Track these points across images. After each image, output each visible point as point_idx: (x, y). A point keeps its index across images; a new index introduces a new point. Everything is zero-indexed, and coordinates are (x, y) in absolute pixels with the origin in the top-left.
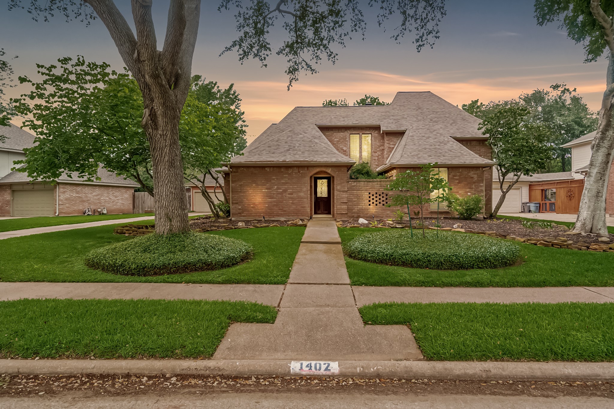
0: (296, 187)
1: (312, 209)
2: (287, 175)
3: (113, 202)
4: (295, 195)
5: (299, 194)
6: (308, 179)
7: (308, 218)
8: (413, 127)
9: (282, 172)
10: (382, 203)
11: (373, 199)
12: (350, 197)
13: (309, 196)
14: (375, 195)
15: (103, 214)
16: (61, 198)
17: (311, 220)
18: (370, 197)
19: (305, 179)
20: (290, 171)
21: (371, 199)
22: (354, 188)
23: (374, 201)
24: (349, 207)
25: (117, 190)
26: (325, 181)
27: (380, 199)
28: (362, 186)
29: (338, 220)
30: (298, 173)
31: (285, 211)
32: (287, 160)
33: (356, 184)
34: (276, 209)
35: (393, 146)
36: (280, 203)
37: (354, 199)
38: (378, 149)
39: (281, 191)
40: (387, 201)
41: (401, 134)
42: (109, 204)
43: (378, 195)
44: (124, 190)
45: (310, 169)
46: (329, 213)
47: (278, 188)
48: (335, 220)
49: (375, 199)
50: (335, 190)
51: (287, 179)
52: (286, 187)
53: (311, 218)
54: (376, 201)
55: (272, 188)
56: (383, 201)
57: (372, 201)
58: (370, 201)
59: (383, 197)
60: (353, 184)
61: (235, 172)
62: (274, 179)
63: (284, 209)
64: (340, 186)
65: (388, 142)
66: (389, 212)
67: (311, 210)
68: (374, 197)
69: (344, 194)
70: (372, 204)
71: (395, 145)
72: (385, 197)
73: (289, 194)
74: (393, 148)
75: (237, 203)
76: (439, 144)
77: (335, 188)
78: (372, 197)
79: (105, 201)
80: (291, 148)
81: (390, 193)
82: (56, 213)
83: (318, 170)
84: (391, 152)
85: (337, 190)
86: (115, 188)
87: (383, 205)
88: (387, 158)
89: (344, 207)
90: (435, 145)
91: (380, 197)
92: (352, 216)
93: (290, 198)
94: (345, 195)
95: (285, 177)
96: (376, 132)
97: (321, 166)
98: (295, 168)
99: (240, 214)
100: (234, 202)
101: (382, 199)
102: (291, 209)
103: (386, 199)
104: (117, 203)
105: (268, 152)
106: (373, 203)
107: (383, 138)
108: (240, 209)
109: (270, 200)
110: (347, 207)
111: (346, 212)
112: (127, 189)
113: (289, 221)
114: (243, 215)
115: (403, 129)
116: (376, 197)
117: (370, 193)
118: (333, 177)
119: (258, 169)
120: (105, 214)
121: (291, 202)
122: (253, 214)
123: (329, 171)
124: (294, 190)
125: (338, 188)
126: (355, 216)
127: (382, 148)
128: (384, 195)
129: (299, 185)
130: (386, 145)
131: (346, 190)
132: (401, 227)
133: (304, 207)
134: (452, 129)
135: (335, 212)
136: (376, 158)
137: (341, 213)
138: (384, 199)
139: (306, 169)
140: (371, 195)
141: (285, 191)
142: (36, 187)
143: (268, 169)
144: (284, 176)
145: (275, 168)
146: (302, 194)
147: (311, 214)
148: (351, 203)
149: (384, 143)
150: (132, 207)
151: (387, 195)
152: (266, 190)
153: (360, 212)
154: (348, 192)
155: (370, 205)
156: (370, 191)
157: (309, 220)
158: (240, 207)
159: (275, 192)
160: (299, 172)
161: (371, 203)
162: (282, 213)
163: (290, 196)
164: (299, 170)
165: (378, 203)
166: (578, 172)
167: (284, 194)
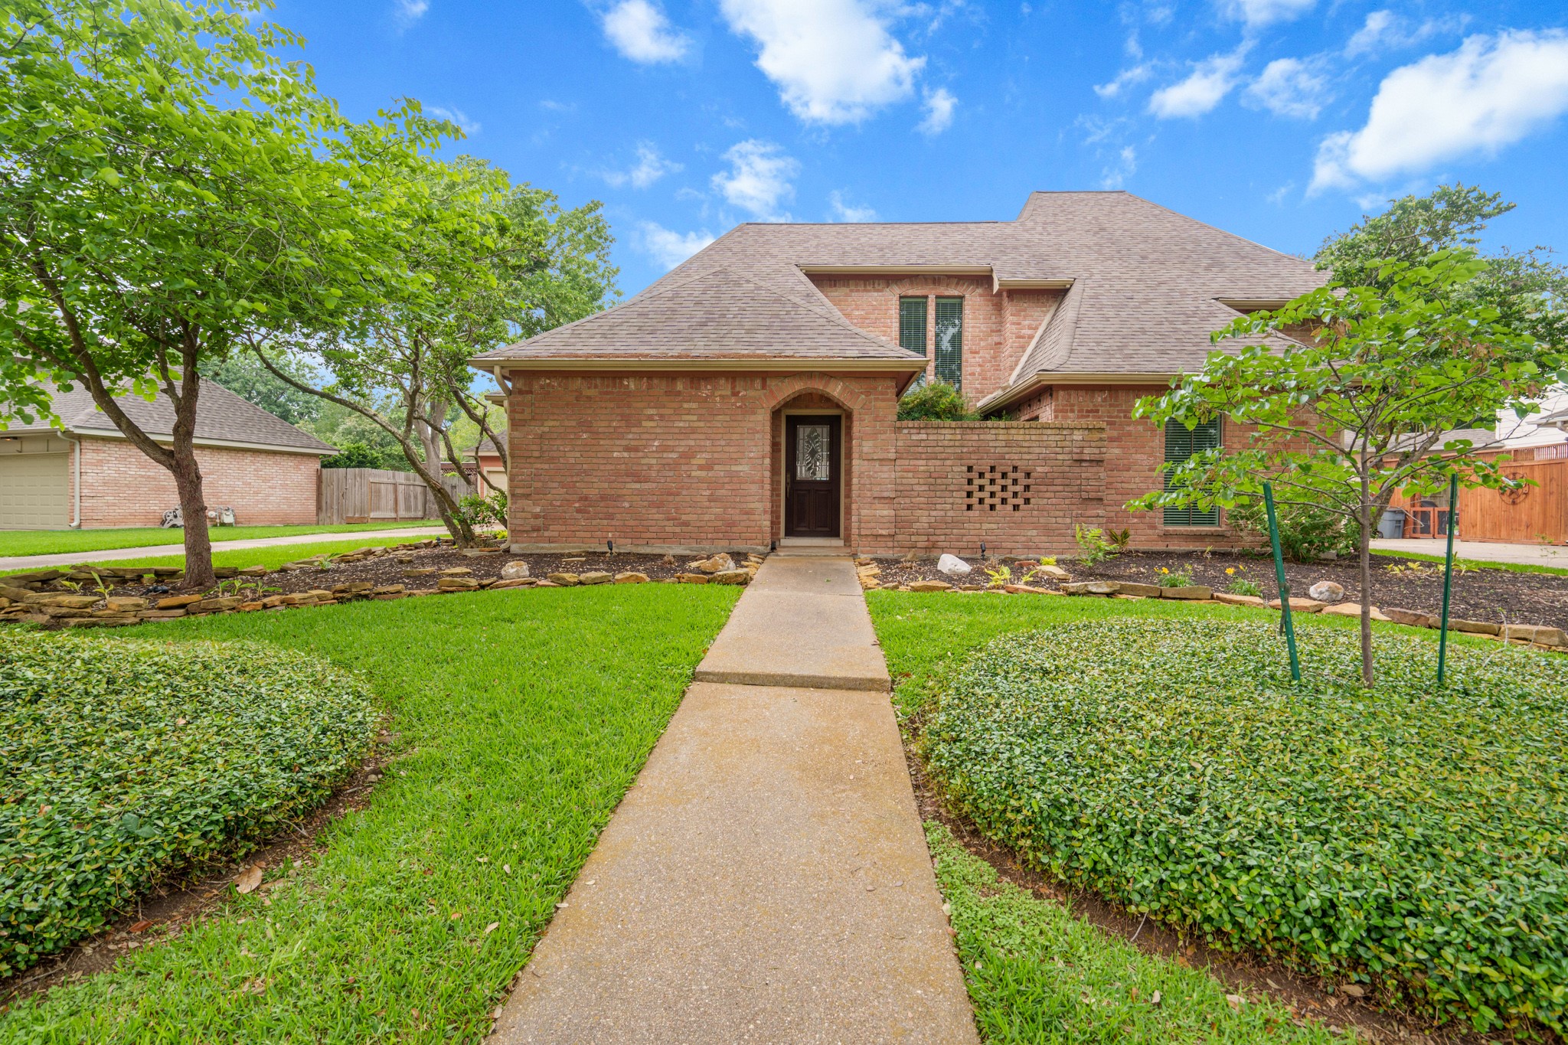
0: (723, 443)
1: (778, 517)
2: (694, 405)
3: (256, 493)
4: (719, 471)
5: (734, 468)
6: (762, 419)
7: (761, 548)
8: (1092, 275)
9: (679, 393)
10: (1012, 501)
11: (981, 488)
12: (904, 481)
13: (767, 474)
14: (988, 475)
15: (223, 524)
16: (88, 479)
17: (771, 557)
18: (970, 482)
19: (753, 418)
20: (705, 390)
21: (974, 487)
22: (920, 449)
23: (985, 495)
24: (902, 513)
25: (270, 461)
26: (823, 432)
27: (1004, 488)
28: (946, 443)
29: (863, 557)
30: (733, 400)
31: (686, 524)
32: (694, 353)
33: (924, 437)
34: (657, 516)
35: (1030, 332)
36: (671, 498)
37: (916, 488)
38: (982, 344)
39: (674, 455)
40: (1028, 495)
41: (1057, 294)
42: (243, 498)
43: (997, 475)
44: (289, 463)
45: (772, 383)
46: (834, 533)
47: (663, 449)
48: (854, 556)
49: (989, 488)
50: (855, 455)
51: (695, 418)
52: (692, 443)
53: (773, 549)
54: (992, 495)
55: (645, 447)
56: (1015, 495)
57: (977, 495)
58: (969, 494)
59: (1015, 482)
60: (914, 437)
61: (520, 392)
62: (650, 418)
63: (684, 517)
64: (871, 443)
65: (1015, 319)
66: (1035, 532)
67: (774, 523)
68: (985, 482)
69: (885, 468)
70: (976, 506)
71: (1036, 328)
72: (1023, 481)
73: (701, 468)
74: (1031, 337)
75: (527, 496)
76: (1183, 318)
77: (855, 449)
78: (977, 482)
79: (232, 492)
80: (712, 320)
81: (1039, 469)
82: (73, 520)
83: (797, 386)
84: (1023, 348)
85: (860, 458)
86: (263, 456)
87: (1016, 507)
88: (1012, 369)
89: (885, 513)
90: (1171, 322)
91: (1003, 482)
92: (908, 544)
93: (700, 480)
94: (886, 474)
95: (689, 412)
96: (979, 291)
97: (810, 375)
98: (722, 382)
99: (538, 530)
100: (519, 491)
101: (1012, 488)
102: (707, 517)
103: (1027, 488)
104: (268, 495)
105: (633, 330)
106: (981, 501)
107: (999, 308)
108: (536, 516)
109: (638, 486)
110: (892, 513)
111: (892, 532)
112: (299, 459)
113: (695, 559)
114: (546, 534)
115: (1059, 278)
116: (992, 482)
117: (970, 469)
118: (849, 416)
119: (598, 381)
120: (230, 525)
121: (708, 493)
122: (582, 534)
123: (836, 390)
124: (716, 455)
125: (865, 449)
126: (919, 545)
127: (996, 339)
128: (1020, 475)
129: (735, 437)
130: (1009, 328)
131: (892, 456)
132: (1107, 590)
133: (749, 512)
134: (1213, 279)
135: (854, 531)
136: (978, 369)
137: (875, 532)
138: (1019, 488)
139: (758, 383)
140: (974, 475)
141: (688, 456)
142: (28, 448)
143: (631, 384)
144: (686, 405)
145: (656, 381)
146: (743, 468)
147: (774, 534)
148: (907, 500)
149: (1001, 323)
150: (313, 508)
151: (1028, 475)
152: (626, 455)
153: (938, 532)
154: (898, 462)
155: (969, 507)
156: (971, 463)
157: (764, 557)
158: (538, 509)
159: (654, 461)
160: (735, 394)
161: (974, 500)
162: (678, 530)
163: (703, 474)
164: (733, 388)
165: (997, 501)
166: (1554, 424)
167: (683, 467)
